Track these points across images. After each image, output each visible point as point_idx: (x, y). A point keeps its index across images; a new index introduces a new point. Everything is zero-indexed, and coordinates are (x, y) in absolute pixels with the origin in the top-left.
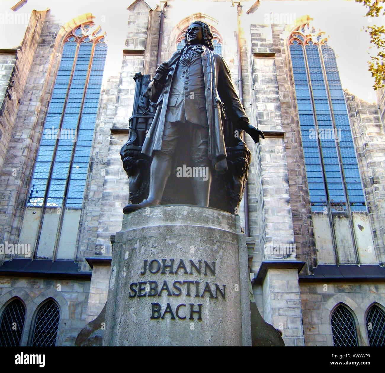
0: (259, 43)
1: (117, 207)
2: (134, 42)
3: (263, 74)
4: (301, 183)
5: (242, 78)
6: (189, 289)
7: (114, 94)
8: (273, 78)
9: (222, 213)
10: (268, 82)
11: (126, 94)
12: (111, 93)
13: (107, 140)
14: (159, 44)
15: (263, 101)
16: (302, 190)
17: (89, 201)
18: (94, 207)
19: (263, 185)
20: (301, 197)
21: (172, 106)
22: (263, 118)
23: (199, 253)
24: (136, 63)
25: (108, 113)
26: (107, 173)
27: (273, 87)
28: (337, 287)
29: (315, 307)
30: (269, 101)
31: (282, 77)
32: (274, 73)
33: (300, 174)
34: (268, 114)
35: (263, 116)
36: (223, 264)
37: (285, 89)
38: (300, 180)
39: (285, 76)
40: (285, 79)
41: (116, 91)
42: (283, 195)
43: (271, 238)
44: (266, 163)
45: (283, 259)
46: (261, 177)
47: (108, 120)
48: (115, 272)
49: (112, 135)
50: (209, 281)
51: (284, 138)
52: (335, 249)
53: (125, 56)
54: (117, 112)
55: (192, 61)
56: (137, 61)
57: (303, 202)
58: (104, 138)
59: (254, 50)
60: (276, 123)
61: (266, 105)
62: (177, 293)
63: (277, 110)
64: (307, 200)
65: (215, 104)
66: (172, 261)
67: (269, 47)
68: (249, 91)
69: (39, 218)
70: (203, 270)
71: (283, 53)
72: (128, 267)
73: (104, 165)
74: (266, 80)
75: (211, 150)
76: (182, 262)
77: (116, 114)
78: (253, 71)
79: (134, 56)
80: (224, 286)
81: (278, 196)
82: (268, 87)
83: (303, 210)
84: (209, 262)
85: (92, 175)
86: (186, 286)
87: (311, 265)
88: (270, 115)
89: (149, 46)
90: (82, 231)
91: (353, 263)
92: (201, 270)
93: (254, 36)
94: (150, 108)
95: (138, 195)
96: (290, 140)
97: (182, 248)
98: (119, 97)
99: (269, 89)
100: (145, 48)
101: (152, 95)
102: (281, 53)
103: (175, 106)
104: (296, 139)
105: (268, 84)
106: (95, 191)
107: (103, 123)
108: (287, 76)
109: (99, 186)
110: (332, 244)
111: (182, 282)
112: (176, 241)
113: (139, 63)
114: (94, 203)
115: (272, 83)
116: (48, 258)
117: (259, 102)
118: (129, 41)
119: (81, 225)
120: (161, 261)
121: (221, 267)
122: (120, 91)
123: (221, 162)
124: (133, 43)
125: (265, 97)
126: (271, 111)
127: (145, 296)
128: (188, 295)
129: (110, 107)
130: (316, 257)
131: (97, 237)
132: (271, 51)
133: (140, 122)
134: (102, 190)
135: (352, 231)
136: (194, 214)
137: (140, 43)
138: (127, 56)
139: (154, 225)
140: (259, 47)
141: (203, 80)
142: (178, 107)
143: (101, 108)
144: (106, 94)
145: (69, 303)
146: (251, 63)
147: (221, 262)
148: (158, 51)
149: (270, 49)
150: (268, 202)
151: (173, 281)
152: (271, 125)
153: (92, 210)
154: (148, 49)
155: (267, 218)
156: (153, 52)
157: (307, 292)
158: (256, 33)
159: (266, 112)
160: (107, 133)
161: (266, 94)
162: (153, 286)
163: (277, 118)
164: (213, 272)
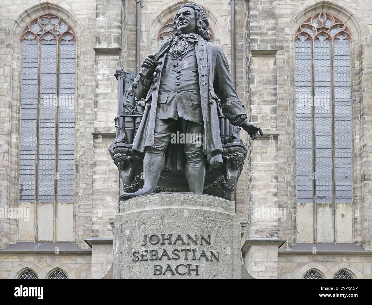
0: (259, 38)
1: (109, 201)
2: (107, 39)
3: (261, 74)
4: (290, 180)
5: (235, 79)
6: (186, 255)
7: (90, 99)
8: (271, 79)
9: (218, 198)
10: (265, 84)
11: (105, 98)
12: (87, 97)
13: (90, 144)
14: (136, 41)
15: (259, 103)
16: (290, 185)
17: (80, 197)
18: (85, 202)
19: (251, 181)
20: (288, 191)
21: (162, 103)
22: (257, 121)
23: (196, 229)
24: (111, 64)
25: (87, 118)
26: (95, 173)
27: (271, 89)
28: (312, 258)
29: (290, 271)
30: (265, 104)
31: (282, 78)
32: (274, 73)
33: (290, 173)
34: (262, 117)
35: (257, 119)
36: (217, 237)
37: (285, 91)
38: (289, 178)
39: (286, 77)
40: (285, 80)
41: (92, 95)
42: (271, 189)
43: (256, 223)
44: (257, 162)
45: (266, 238)
46: (250, 175)
47: (88, 125)
48: (118, 244)
49: (95, 139)
50: (205, 249)
51: (277, 140)
52: (315, 231)
53: (97, 56)
54: (97, 117)
55: (184, 53)
56: (113, 61)
57: (289, 195)
58: (86, 142)
59: (252, 47)
60: (271, 125)
61: (261, 108)
62: (176, 257)
63: (273, 113)
64: (294, 194)
65: (211, 100)
66: (171, 235)
67: (271, 43)
68: (243, 93)
69: (34, 212)
70: (199, 241)
71: (286, 51)
72: (129, 241)
73: (90, 167)
74: (264, 81)
75: (207, 145)
76: (179, 236)
77: (96, 119)
78: (249, 71)
79: (109, 56)
80: (218, 253)
81: (266, 190)
82: (266, 89)
83: (289, 201)
84: (205, 236)
85: (79, 176)
86: (184, 253)
87: (291, 243)
88: (265, 117)
89: (126, 44)
90: (77, 220)
91: (330, 241)
92: (197, 241)
93: (253, 30)
94: (137, 107)
95: (132, 186)
96: (283, 142)
97: (179, 225)
98: (97, 101)
99: (266, 91)
100: (121, 45)
101: (138, 92)
102: (284, 51)
103: (165, 103)
104: (290, 141)
105: (265, 86)
106: (84, 189)
107: (83, 129)
108: (288, 77)
109: (88, 185)
110: (312, 228)
111: (180, 250)
112: (173, 220)
113: (115, 64)
114: (85, 198)
115: (270, 84)
116: (49, 241)
117: (253, 104)
118: (101, 37)
119: (75, 216)
120: (161, 235)
121: (216, 239)
122: (97, 95)
123: (217, 156)
124: (105, 40)
125: (261, 99)
126: (267, 114)
127: (147, 260)
128: (186, 259)
129: (88, 111)
130: (296, 237)
131: (92, 225)
132: (272, 48)
133: (127, 122)
134: (91, 188)
135: (334, 218)
136: (190, 200)
137: (114, 39)
138: (100, 56)
139: (151, 209)
140: (258, 43)
141: (197, 75)
142: (169, 104)
143: (78, 114)
144: (82, 98)
145: (74, 270)
146: (247, 62)
147: (216, 236)
148: (136, 50)
149: (271, 46)
150: (256, 195)
151: (172, 250)
152: (265, 127)
153: (84, 204)
154: (124, 48)
155: (253, 207)
156: (130, 51)
157: (284, 261)
158: (256, 26)
159: (261, 115)
160: (89, 137)
161: (262, 96)
162: (154, 253)
163: (273, 121)
164: (208, 243)
